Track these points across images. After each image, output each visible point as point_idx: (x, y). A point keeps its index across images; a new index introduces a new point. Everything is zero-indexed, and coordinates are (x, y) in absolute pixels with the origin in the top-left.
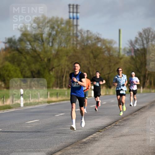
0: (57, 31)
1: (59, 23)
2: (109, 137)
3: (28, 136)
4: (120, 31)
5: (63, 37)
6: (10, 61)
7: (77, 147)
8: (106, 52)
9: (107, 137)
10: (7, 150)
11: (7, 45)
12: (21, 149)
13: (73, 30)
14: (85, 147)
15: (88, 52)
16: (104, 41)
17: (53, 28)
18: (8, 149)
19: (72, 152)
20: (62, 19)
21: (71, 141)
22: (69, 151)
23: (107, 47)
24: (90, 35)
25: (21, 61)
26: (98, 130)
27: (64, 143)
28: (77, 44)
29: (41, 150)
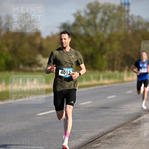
1: (111, 8)
7: (128, 128)
10: (61, 131)
12: (74, 129)
13: (124, 16)
14: (136, 128)
17: (105, 13)
19: (123, 133)
22: (120, 132)
24: (140, 20)
27: (115, 124)
29: (94, 130)
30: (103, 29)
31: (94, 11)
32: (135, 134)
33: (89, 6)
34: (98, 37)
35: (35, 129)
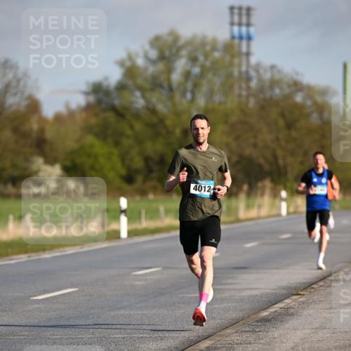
0: (203, 67)
1: (208, 48)
2: (320, 306)
3: (136, 303)
4: (345, 66)
5: (217, 81)
6: (97, 135)
7: (247, 329)
8: (315, 115)
9: (317, 306)
10: (89, 336)
11: (92, 99)
12: (120, 333)
13: (240, 65)
14: (266, 329)
15: (274, 114)
16: (308, 90)
17: (194, 60)
18: (93, 333)
19: (236, 341)
20: (214, 41)
21: (234, 315)
22: (228, 339)
23: (315, 104)
24: (277, 77)
25: (122, 134)
26: (295, 291)
27: (218, 321)
28: (248, 97)
30: (189, 96)
31: (167, 53)
32: (265, 344)
33: (156, 42)
34: (178, 114)
35: (26, 333)
